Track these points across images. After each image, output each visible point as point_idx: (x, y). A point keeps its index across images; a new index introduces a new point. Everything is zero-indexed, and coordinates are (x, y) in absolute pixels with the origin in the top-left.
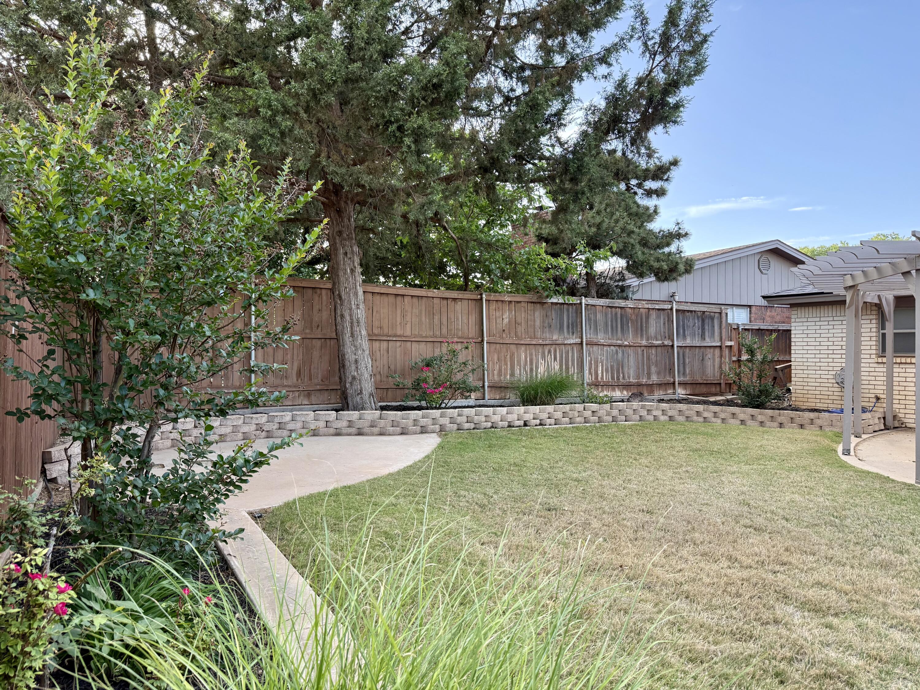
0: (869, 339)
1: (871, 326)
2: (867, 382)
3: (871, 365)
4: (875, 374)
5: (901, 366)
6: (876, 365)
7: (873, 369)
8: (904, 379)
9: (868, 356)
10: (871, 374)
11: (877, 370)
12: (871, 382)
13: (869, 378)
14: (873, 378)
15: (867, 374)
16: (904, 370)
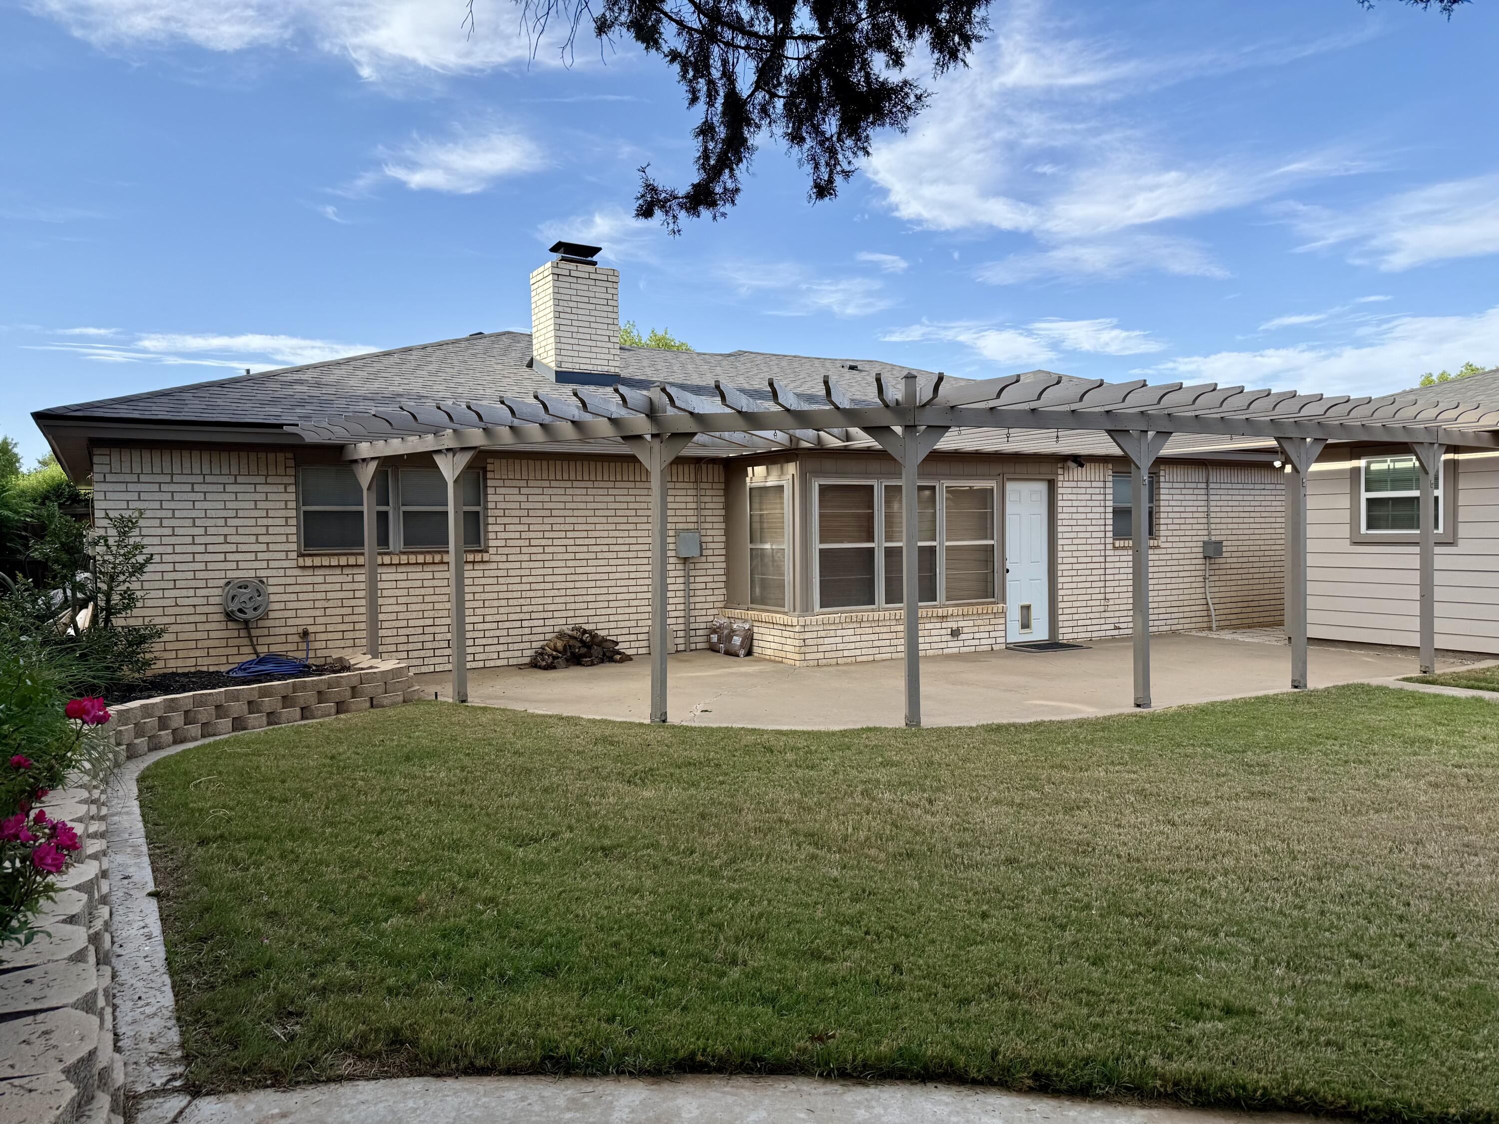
0: (282, 522)
1: (286, 497)
2: (282, 606)
3: (289, 572)
4: (297, 588)
5: (346, 571)
6: (297, 572)
7: (292, 580)
8: (350, 594)
9: (282, 555)
10: (289, 589)
11: (300, 580)
12: (290, 605)
13: (285, 597)
14: (293, 597)
15: (281, 589)
16: (350, 578)
